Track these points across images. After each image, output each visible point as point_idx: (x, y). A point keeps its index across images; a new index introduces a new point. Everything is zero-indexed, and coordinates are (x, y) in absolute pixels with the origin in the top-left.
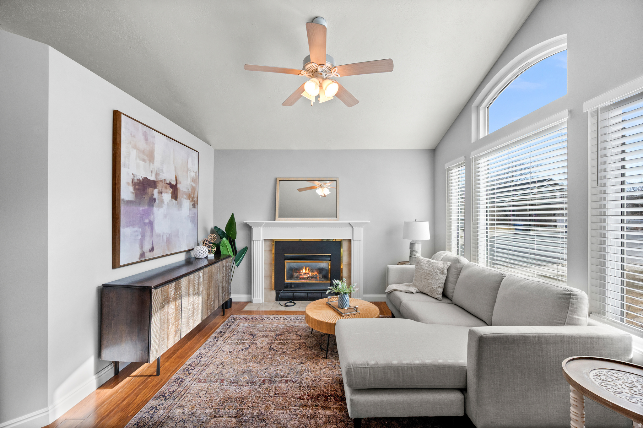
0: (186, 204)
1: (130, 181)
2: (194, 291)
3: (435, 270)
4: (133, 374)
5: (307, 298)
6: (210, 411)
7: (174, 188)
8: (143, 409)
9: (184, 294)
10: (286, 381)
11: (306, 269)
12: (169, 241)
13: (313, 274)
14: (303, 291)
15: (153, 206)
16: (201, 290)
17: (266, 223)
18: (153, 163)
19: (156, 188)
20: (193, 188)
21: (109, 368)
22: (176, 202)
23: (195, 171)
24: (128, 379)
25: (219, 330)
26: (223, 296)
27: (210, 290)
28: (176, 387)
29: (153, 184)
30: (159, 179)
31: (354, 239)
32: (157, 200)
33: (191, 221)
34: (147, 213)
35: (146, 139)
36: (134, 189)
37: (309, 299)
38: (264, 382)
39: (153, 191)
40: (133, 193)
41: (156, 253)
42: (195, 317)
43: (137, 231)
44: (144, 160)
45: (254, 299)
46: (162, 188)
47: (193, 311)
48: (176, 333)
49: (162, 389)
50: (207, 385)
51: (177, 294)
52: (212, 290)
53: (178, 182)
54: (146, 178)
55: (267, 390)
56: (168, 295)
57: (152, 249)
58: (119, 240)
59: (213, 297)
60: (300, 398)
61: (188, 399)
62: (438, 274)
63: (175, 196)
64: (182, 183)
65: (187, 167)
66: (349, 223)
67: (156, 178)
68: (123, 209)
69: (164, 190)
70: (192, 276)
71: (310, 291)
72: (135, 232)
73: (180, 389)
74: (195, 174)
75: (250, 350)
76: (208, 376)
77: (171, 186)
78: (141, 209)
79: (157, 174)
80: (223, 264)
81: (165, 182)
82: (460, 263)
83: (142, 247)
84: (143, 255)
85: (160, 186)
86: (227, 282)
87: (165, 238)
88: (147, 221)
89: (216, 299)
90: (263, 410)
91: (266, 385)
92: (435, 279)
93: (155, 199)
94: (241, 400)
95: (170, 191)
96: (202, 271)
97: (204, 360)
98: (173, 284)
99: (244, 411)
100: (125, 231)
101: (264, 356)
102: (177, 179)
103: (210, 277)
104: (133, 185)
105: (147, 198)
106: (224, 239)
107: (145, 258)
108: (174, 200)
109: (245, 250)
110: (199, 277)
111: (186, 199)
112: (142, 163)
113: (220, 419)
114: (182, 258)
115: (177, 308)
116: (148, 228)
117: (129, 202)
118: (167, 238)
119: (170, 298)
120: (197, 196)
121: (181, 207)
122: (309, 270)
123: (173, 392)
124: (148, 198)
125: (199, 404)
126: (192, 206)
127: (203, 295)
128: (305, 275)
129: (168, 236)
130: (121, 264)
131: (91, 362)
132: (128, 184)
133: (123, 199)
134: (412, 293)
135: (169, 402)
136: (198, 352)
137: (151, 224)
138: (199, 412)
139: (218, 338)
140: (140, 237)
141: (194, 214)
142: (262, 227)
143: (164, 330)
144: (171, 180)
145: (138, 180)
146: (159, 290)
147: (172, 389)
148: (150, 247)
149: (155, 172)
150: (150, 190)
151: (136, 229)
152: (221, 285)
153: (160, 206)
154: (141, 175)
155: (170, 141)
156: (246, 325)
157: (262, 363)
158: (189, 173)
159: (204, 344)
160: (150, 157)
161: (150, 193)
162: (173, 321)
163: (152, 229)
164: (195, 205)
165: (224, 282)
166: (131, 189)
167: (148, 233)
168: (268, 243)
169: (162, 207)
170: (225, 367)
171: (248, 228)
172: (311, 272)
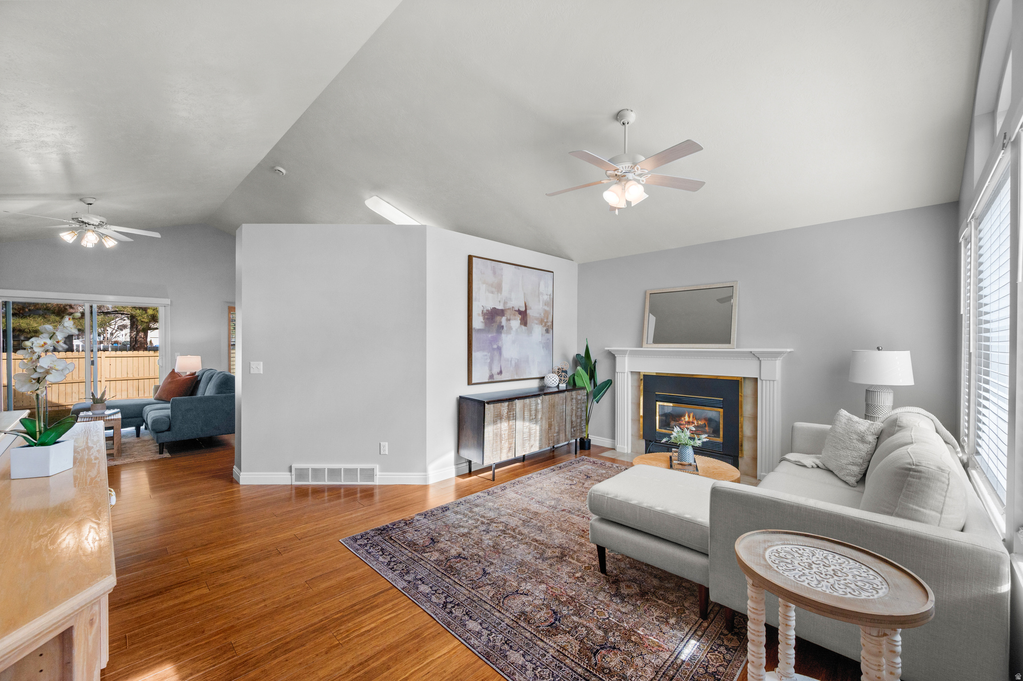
0: (538, 330)
1: (481, 313)
2: (531, 415)
3: (850, 434)
4: (479, 475)
6: (510, 511)
7: (523, 315)
8: (473, 495)
9: (518, 415)
10: (583, 517)
11: (689, 417)
12: (517, 366)
13: (700, 423)
15: (501, 333)
16: (540, 417)
17: (631, 351)
18: (501, 294)
19: (504, 316)
20: (546, 312)
21: (465, 464)
22: (526, 328)
23: (549, 294)
24: (475, 477)
25: (559, 465)
26: (572, 432)
27: (552, 420)
28: (500, 490)
29: (501, 313)
30: (507, 308)
31: (762, 378)
32: (505, 328)
33: (543, 348)
34: (495, 340)
35: (494, 273)
36: (484, 319)
38: (563, 510)
39: (501, 319)
40: (483, 322)
41: (504, 377)
42: (532, 442)
43: (486, 355)
44: (492, 293)
45: (618, 445)
46: (510, 315)
47: (530, 435)
48: (509, 450)
49: (490, 489)
50: (520, 497)
51: (510, 414)
52: (555, 420)
53: (527, 308)
54: (495, 308)
55: (560, 516)
56: (500, 412)
57: (501, 373)
58: (472, 362)
59: (557, 429)
60: (583, 531)
61: (501, 500)
62: (855, 441)
63: (524, 322)
64: (532, 308)
65: (539, 290)
66: (751, 352)
67: (504, 306)
68: (475, 336)
69: (512, 317)
70: (527, 401)
72: (484, 356)
73: (501, 493)
74: (549, 296)
75: (573, 487)
76: (525, 492)
77: (520, 312)
78: (490, 336)
79: (505, 303)
80: (572, 395)
81: (514, 310)
83: (491, 370)
84: (491, 376)
85: (508, 314)
86: (579, 417)
87: (513, 363)
88: (495, 346)
89: (561, 432)
90: (546, 525)
91: (564, 513)
92: (848, 449)
93: (503, 327)
94: (536, 514)
95: (519, 317)
96: (541, 398)
97: (530, 482)
98: (506, 404)
99: (532, 520)
100: (475, 354)
101: (582, 494)
102: (527, 304)
103: (553, 406)
104: (482, 316)
105: (495, 325)
106: (579, 368)
107: (493, 379)
108: (523, 327)
109: (609, 383)
110: (537, 404)
111: (537, 324)
112: (491, 295)
113: (513, 518)
114: (534, 385)
115: (510, 428)
116: (496, 353)
117: (479, 330)
118: (515, 363)
119: (503, 416)
120: (551, 321)
121: (531, 333)
122: (693, 418)
123: (495, 493)
124: (497, 326)
125: (506, 505)
126: (544, 332)
127: (542, 422)
129: (516, 361)
130: (473, 382)
131: (452, 455)
132: (479, 315)
133: (474, 328)
134: (805, 466)
135: (490, 497)
136: (530, 475)
137: (499, 349)
138: (503, 509)
139: (554, 470)
140: (489, 361)
141: (548, 339)
142: (627, 356)
143: (496, 442)
144: (520, 306)
145: (487, 310)
146: (492, 406)
147: (496, 491)
148: (499, 370)
149: (503, 301)
150: (498, 318)
151: (485, 353)
152: (568, 418)
153: (508, 332)
154: (489, 306)
155: (519, 269)
156: (590, 467)
157: (575, 498)
158: (541, 297)
159: (540, 471)
160: (499, 288)
161: (498, 321)
162: (507, 438)
163: (500, 354)
164: (549, 329)
165: (574, 416)
166: (481, 319)
167: (496, 358)
168: (636, 377)
169: (510, 334)
170: (542, 491)
171: (612, 356)
172: (697, 421)
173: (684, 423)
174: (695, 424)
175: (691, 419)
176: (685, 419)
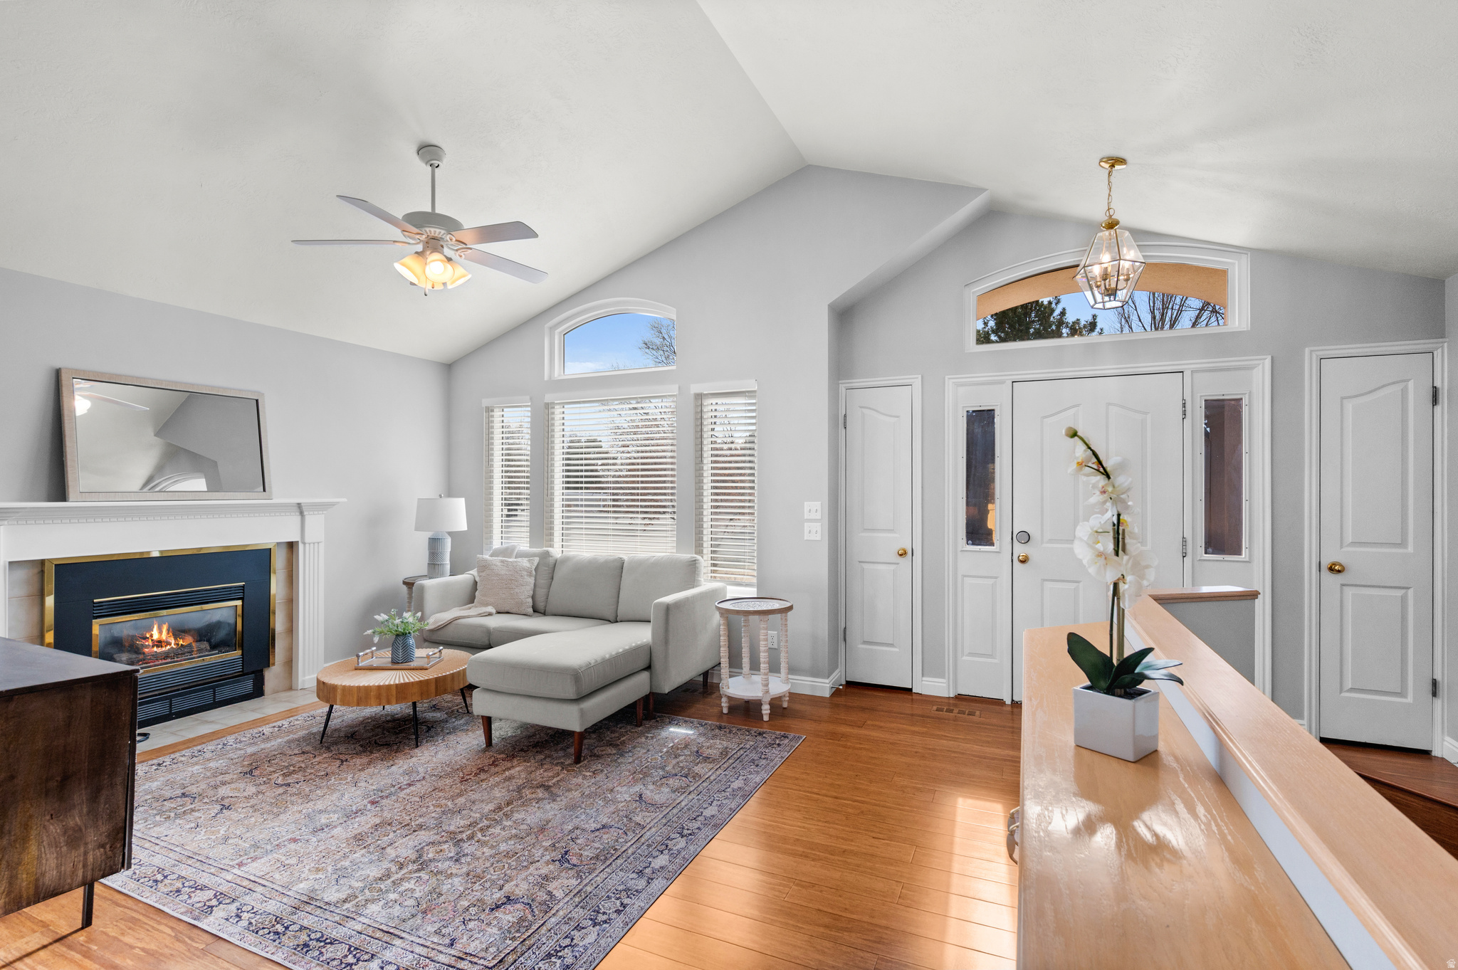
5: (171, 711)
11: (160, 632)
13: (181, 642)
14: (156, 695)
31: (306, 541)
37: (175, 713)
62: (526, 577)
66: (296, 503)
71: (178, 690)
82: (551, 557)
92: (520, 586)
122: (168, 633)
128: (158, 646)
142: (5, 522)
172: (175, 639)
173: (151, 644)
174: (173, 645)
175: (164, 637)
176: (152, 636)
